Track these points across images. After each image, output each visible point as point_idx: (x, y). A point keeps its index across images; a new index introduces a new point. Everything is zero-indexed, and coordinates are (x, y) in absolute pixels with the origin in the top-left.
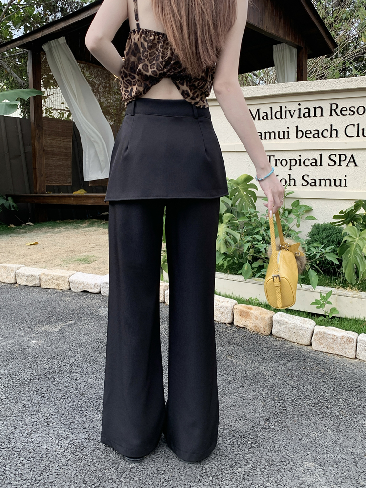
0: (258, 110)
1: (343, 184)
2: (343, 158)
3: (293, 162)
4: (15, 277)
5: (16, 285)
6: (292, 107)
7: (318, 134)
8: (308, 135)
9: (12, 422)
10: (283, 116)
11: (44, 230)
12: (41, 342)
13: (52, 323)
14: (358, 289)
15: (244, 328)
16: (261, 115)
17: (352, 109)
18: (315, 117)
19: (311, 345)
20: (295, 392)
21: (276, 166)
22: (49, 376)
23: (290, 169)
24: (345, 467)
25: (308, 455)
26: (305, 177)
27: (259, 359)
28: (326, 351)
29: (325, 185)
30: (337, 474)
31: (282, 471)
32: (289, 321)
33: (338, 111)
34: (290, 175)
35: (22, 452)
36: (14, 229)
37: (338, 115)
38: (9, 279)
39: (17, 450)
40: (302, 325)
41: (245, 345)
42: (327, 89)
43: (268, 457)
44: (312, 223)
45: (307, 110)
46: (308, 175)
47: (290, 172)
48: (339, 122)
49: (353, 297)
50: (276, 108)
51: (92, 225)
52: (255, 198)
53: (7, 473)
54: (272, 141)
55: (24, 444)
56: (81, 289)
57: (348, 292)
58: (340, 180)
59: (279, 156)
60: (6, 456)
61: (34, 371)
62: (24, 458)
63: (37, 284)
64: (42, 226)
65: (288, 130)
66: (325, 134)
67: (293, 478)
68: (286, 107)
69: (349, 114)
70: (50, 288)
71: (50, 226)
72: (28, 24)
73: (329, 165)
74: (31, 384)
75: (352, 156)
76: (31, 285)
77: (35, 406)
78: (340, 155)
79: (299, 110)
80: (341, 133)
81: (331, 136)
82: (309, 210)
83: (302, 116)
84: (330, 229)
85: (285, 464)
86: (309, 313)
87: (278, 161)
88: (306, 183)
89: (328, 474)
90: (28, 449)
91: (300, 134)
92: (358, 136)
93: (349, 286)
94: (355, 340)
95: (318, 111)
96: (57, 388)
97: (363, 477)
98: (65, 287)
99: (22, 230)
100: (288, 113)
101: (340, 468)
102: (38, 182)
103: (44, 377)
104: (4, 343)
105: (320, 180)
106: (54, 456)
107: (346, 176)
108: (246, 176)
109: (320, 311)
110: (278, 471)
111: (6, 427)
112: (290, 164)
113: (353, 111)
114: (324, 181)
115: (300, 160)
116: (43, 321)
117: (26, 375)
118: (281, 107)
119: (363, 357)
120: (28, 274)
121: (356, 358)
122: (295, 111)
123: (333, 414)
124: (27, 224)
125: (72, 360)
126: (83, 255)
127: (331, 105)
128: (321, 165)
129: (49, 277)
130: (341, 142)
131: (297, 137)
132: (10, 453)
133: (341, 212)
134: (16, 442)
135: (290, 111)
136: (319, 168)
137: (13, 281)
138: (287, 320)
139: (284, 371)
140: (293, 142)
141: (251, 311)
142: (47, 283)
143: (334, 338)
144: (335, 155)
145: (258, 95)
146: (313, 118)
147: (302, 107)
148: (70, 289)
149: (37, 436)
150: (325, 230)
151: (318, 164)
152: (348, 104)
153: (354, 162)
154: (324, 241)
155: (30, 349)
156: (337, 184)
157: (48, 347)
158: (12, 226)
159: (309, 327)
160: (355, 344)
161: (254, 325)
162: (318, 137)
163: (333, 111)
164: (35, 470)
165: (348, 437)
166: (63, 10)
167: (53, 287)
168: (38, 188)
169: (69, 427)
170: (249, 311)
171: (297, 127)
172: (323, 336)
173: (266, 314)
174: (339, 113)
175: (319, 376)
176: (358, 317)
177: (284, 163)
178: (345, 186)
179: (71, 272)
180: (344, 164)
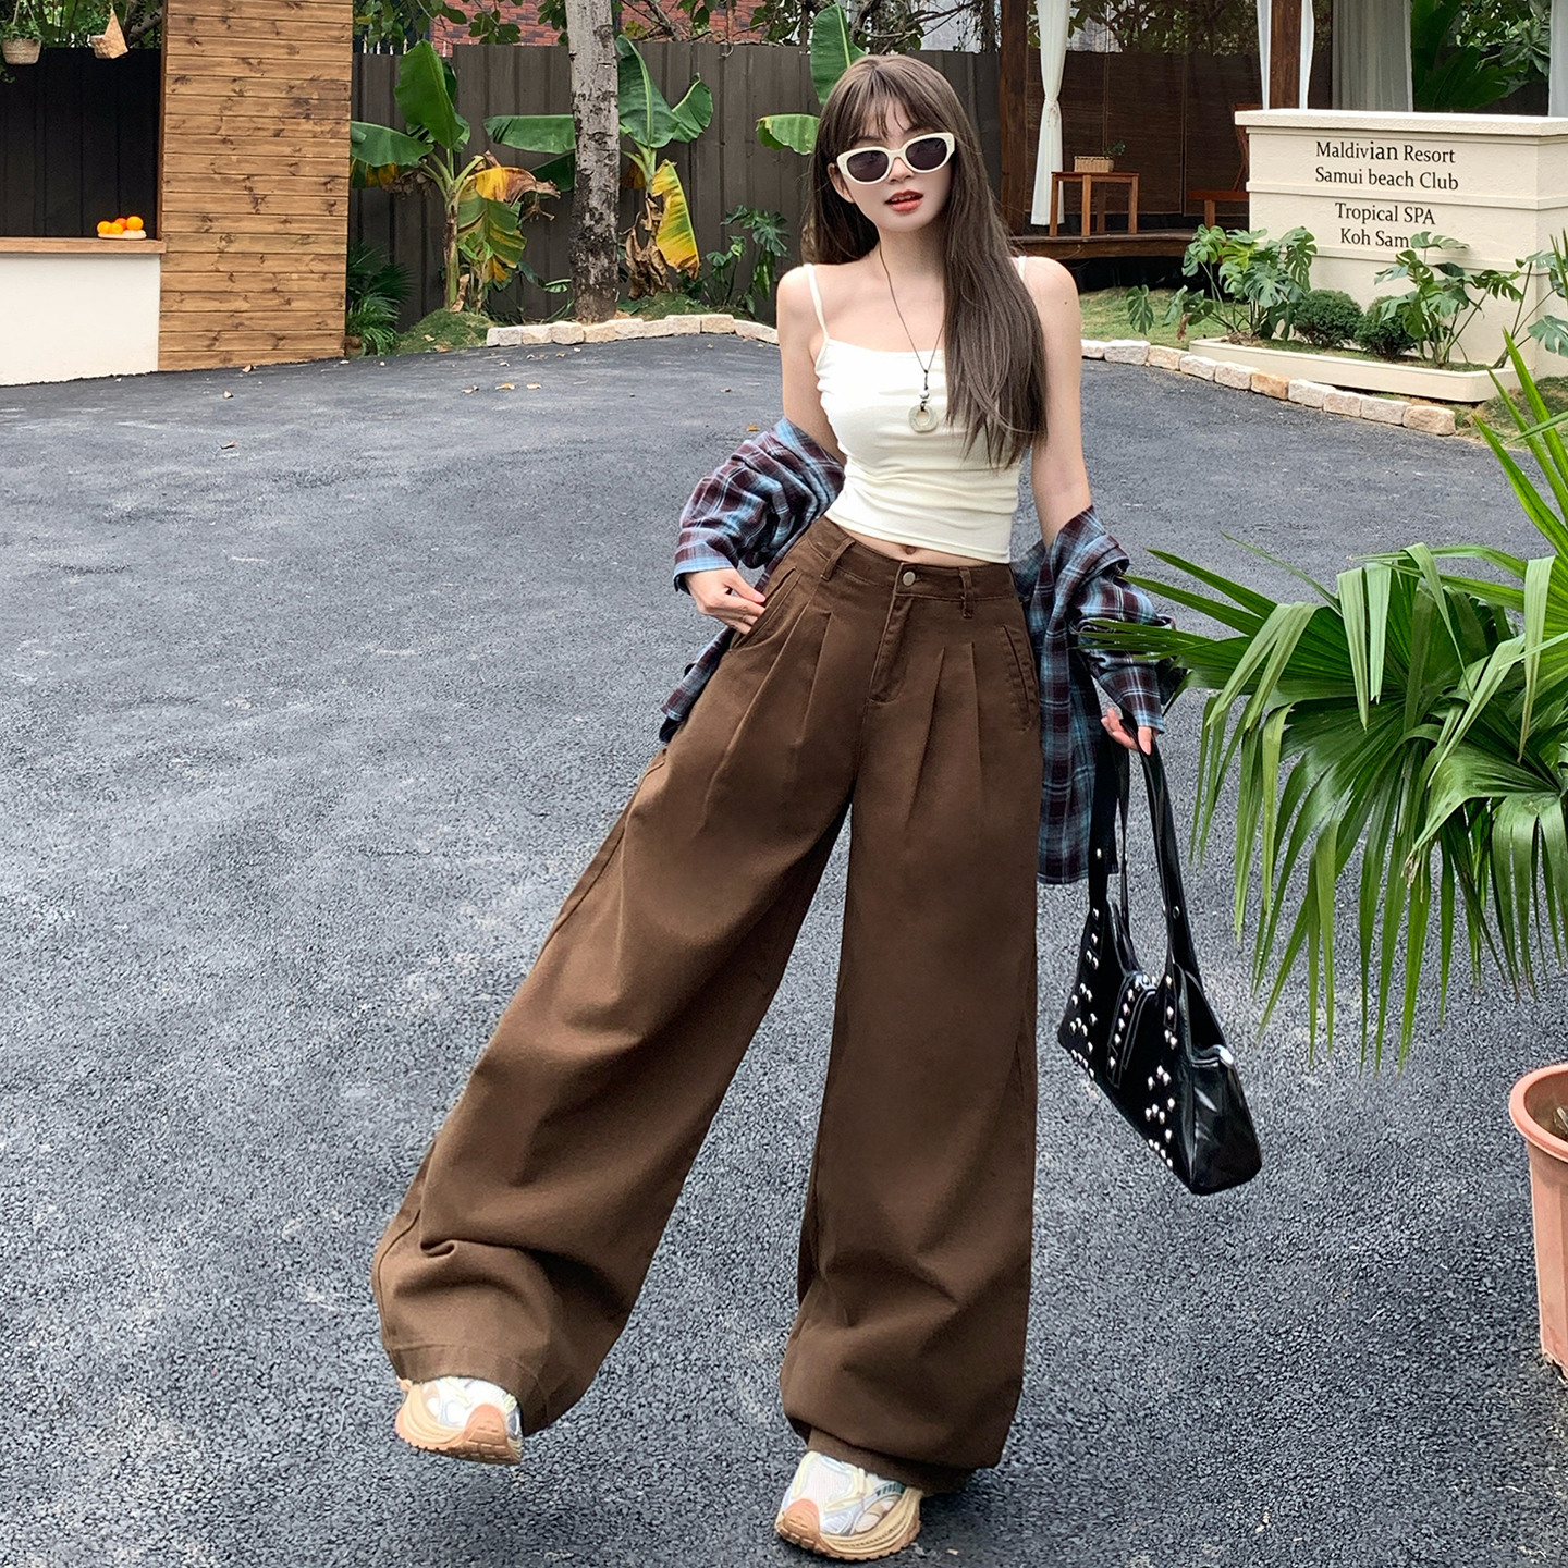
0: (1328, 145)
2: (1419, 212)
3: (1367, 213)
6: (1365, 145)
7: (1393, 181)
8: (1382, 181)
10: (1355, 154)
16: (1332, 150)
21: (1347, 217)
23: (1364, 223)
26: (1379, 235)
34: (1363, 230)
45: (1381, 151)
46: (1382, 232)
47: (1363, 227)
48: (1416, 168)
50: (1347, 145)
54: (1343, 185)
59: (1351, 205)
65: (1360, 173)
66: (1400, 181)
68: (1357, 144)
69: (1425, 160)
73: (1405, 220)
75: (1429, 211)
78: (1416, 209)
79: (1372, 149)
80: (1417, 182)
81: (1406, 185)
83: (1375, 156)
87: (1349, 211)
91: (1373, 179)
92: (1434, 187)
95: (1392, 151)
100: (1360, 151)
112: (1363, 216)
114: (1399, 240)
115: (1374, 211)
118: (1352, 144)
122: (1367, 149)
127: (1406, 147)
128: (1396, 220)
130: (1416, 193)
131: (1370, 182)
135: (1362, 149)
136: (1394, 223)
140: (1366, 189)
144: (1411, 208)
146: (1386, 161)
147: (1375, 146)
161: (1272, 389)
162: (1393, 184)
171: (1370, 170)
174: (1414, 158)
177: (1356, 213)
180: (1421, 219)
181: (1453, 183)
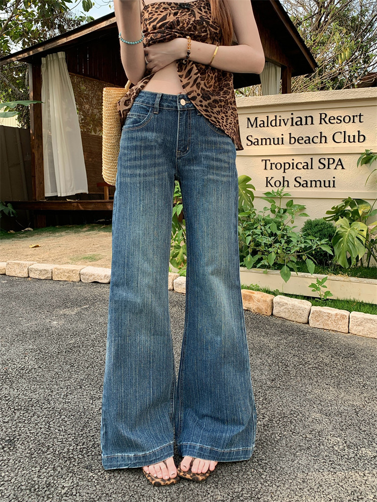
0: (256, 118)
1: (332, 185)
2: (331, 161)
3: (287, 166)
4: (28, 272)
5: (30, 278)
7: (309, 140)
8: (300, 141)
9: (47, 386)
10: (278, 124)
11: (45, 234)
12: (62, 322)
13: (68, 308)
14: (348, 275)
15: (247, 310)
16: (259, 123)
17: (339, 118)
18: (307, 125)
19: (308, 323)
20: (296, 359)
21: (271, 169)
22: (75, 350)
23: (284, 172)
24: (348, 417)
25: (314, 408)
26: (297, 179)
27: (263, 334)
28: (322, 327)
29: (316, 186)
30: (342, 422)
31: (294, 421)
32: (288, 303)
33: (327, 120)
34: (284, 177)
35: (62, 411)
36: (14, 234)
37: (326, 123)
38: (22, 274)
39: (57, 410)
40: (300, 305)
41: (250, 323)
42: (317, 100)
43: (279, 411)
44: (305, 219)
45: (299, 119)
46: (300, 177)
47: (284, 175)
48: (327, 130)
49: (344, 281)
50: (272, 117)
51: (92, 229)
52: (253, 198)
53: (52, 429)
54: (268, 147)
55: (62, 404)
56: (92, 279)
57: (339, 277)
58: (329, 181)
59: (274, 160)
60: (48, 415)
61: (61, 346)
62: (64, 417)
63: (49, 277)
64: (43, 231)
65: (282, 137)
66: (316, 140)
67: (304, 427)
68: (280, 116)
69: (337, 122)
70: (62, 280)
71: (50, 231)
72: (26, 39)
73: (319, 168)
74: (59, 356)
75: (340, 159)
76: (43, 278)
77: (66, 374)
78: (329, 159)
79: (292, 118)
80: (330, 139)
81: (321, 142)
82: (303, 208)
83: (294, 124)
84: (322, 224)
85: (295, 416)
86: (305, 297)
87: (273, 164)
88: (299, 185)
89: (334, 422)
90: (67, 409)
91: (293, 140)
92: (345, 142)
93: (339, 273)
94: (348, 317)
95: (309, 119)
96: (84, 359)
97: (364, 424)
98: (76, 279)
99: (23, 235)
100: (282, 121)
101: (344, 417)
102: (37, 189)
103: (70, 350)
104: (28, 325)
105: (311, 181)
106: (91, 414)
107: (334, 178)
108: (244, 177)
109: (315, 294)
110: (291, 422)
111: (43, 390)
112: (284, 167)
113: (340, 120)
114: (314, 182)
115: (293, 163)
116: (59, 306)
117: (53, 349)
118: (276, 116)
119: (355, 331)
120: (41, 268)
121: (349, 333)
122: (288, 119)
123: (333, 375)
124: (26, 229)
125: (93, 336)
126: (89, 254)
127: (321, 114)
128: (312, 168)
129: (61, 271)
130: (329, 147)
131: (290, 143)
132: (51, 412)
133: (333, 208)
134: (55, 402)
135: (283, 120)
136: (310, 170)
137: (26, 275)
138: (286, 301)
139: (286, 343)
140: (285, 149)
141: (254, 295)
142: (59, 276)
143: (329, 315)
144: (325, 159)
145: (256, 105)
146: (304, 127)
147: (294, 116)
148: (81, 280)
149: (73, 397)
150: (316, 225)
151: (309, 167)
152: (335, 113)
153: (342, 165)
154: (316, 235)
155: (53, 329)
156: (327, 185)
157: (69, 326)
158: (12, 231)
159: (306, 307)
160: (348, 320)
161: (256, 307)
162: (309, 143)
163: (322, 120)
164: (77, 426)
165: (348, 392)
166: (60, 27)
167: (64, 279)
168: (37, 195)
169: (100, 389)
170: (252, 294)
171: (290, 134)
172: (319, 314)
173: (267, 297)
174: (328, 122)
175: (318, 346)
176: (348, 298)
177: (278, 167)
178: (334, 186)
179: (81, 267)
180: (332, 167)
181: (362, 138)
